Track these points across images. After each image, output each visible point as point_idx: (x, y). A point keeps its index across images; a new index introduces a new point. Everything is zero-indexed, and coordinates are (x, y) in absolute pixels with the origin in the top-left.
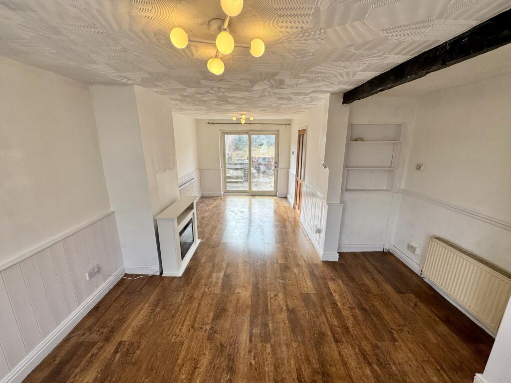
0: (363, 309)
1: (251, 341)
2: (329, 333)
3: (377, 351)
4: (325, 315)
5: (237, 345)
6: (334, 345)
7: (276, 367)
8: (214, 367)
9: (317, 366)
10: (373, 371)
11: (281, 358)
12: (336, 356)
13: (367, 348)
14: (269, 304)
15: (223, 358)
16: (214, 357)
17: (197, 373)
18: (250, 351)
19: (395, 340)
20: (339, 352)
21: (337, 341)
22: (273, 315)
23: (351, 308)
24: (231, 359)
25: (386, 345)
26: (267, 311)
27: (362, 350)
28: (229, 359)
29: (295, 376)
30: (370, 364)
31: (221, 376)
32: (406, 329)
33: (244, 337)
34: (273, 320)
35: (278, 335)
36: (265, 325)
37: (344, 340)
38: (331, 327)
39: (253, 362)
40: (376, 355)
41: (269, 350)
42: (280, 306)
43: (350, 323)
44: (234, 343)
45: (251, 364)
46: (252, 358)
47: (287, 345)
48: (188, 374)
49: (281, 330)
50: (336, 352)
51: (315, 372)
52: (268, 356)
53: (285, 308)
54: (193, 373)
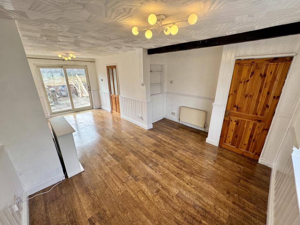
0: (174, 139)
1: (153, 169)
2: (172, 150)
3: (186, 147)
4: (166, 146)
5: (150, 174)
6: (176, 153)
7: (169, 169)
8: (150, 186)
9: (178, 161)
10: (190, 152)
11: (167, 166)
12: (179, 155)
13: (184, 148)
14: (145, 154)
15: (150, 181)
16: (146, 184)
17: (146, 193)
18: (156, 172)
19: (187, 142)
20: (179, 153)
21: (176, 151)
22: (151, 156)
23: (171, 140)
24: (153, 179)
25: (186, 144)
26: (147, 157)
27: (183, 149)
28: (152, 179)
29: (175, 167)
30: (187, 151)
31: (155, 186)
32: (187, 138)
33: (149, 170)
34: (152, 158)
35: (159, 161)
36: (152, 161)
37: (177, 149)
38: (170, 148)
39: (161, 174)
40: (187, 148)
41: (161, 167)
42: (150, 152)
43: (174, 144)
44: (148, 174)
45: (161, 175)
46: (159, 173)
47: (165, 162)
48: (143, 196)
49: (158, 159)
50: (179, 154)
51: (179, 162)
52: (163, 169)
53: (152, 152)
54: (145, 194)
